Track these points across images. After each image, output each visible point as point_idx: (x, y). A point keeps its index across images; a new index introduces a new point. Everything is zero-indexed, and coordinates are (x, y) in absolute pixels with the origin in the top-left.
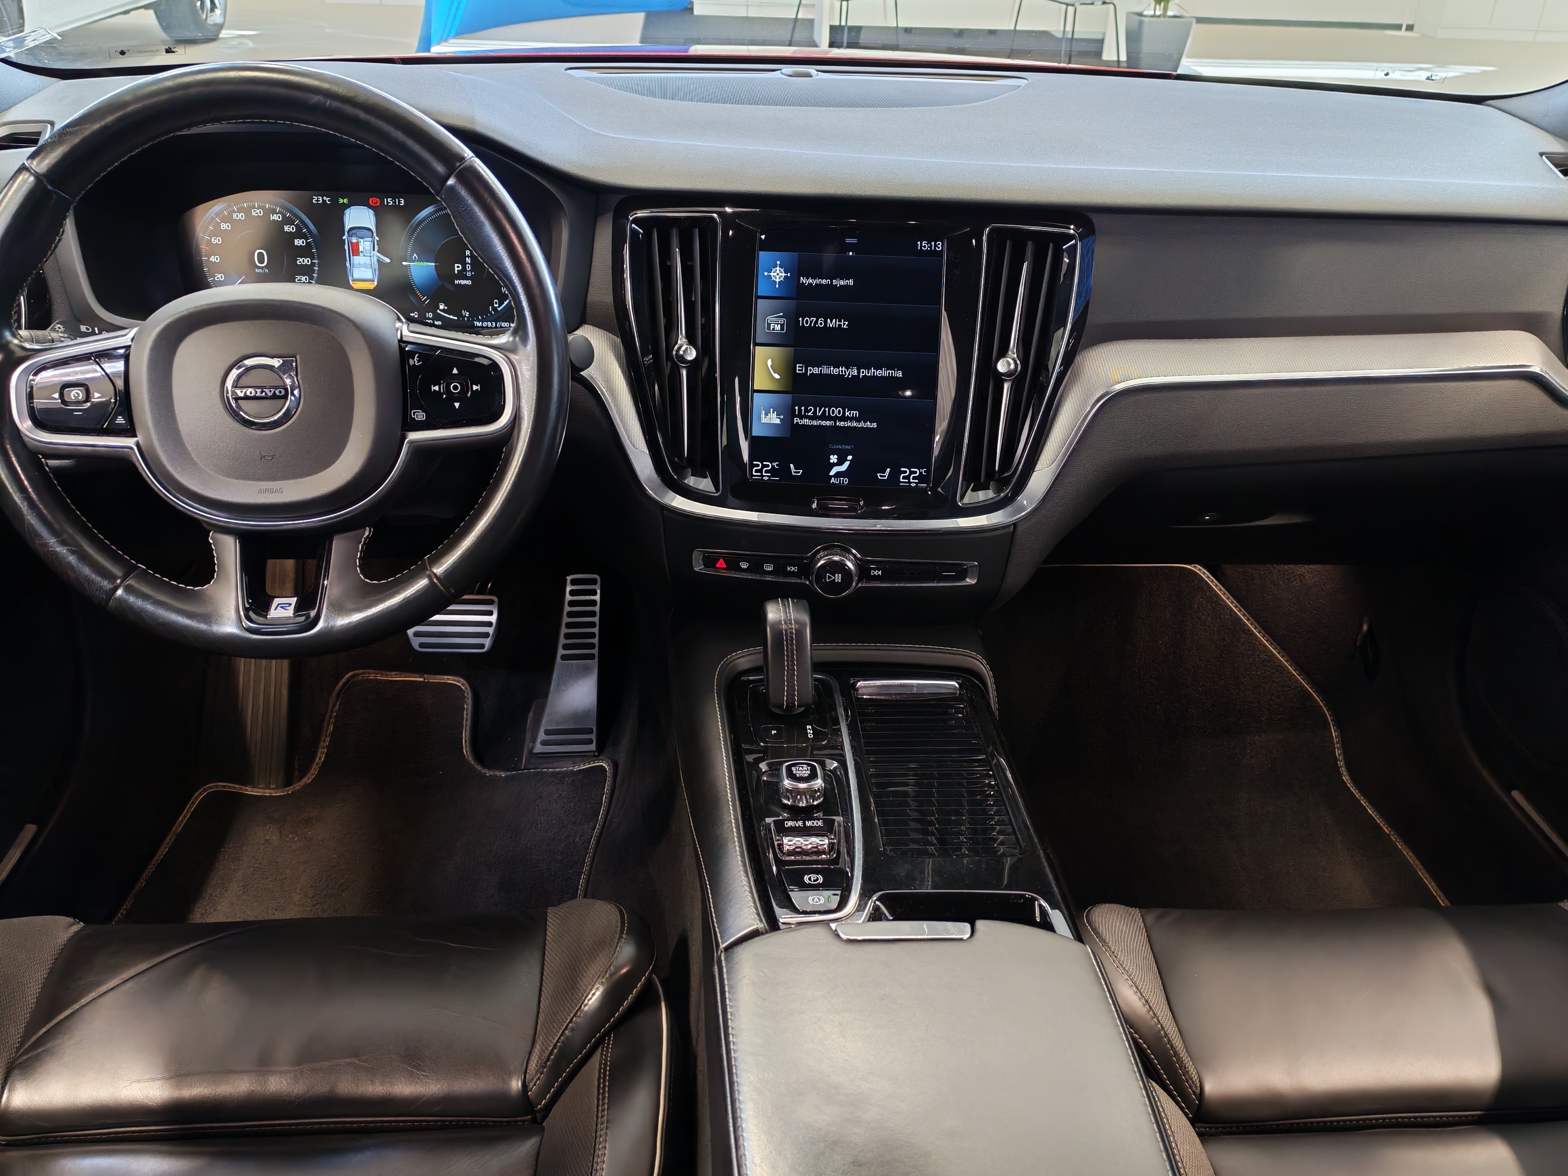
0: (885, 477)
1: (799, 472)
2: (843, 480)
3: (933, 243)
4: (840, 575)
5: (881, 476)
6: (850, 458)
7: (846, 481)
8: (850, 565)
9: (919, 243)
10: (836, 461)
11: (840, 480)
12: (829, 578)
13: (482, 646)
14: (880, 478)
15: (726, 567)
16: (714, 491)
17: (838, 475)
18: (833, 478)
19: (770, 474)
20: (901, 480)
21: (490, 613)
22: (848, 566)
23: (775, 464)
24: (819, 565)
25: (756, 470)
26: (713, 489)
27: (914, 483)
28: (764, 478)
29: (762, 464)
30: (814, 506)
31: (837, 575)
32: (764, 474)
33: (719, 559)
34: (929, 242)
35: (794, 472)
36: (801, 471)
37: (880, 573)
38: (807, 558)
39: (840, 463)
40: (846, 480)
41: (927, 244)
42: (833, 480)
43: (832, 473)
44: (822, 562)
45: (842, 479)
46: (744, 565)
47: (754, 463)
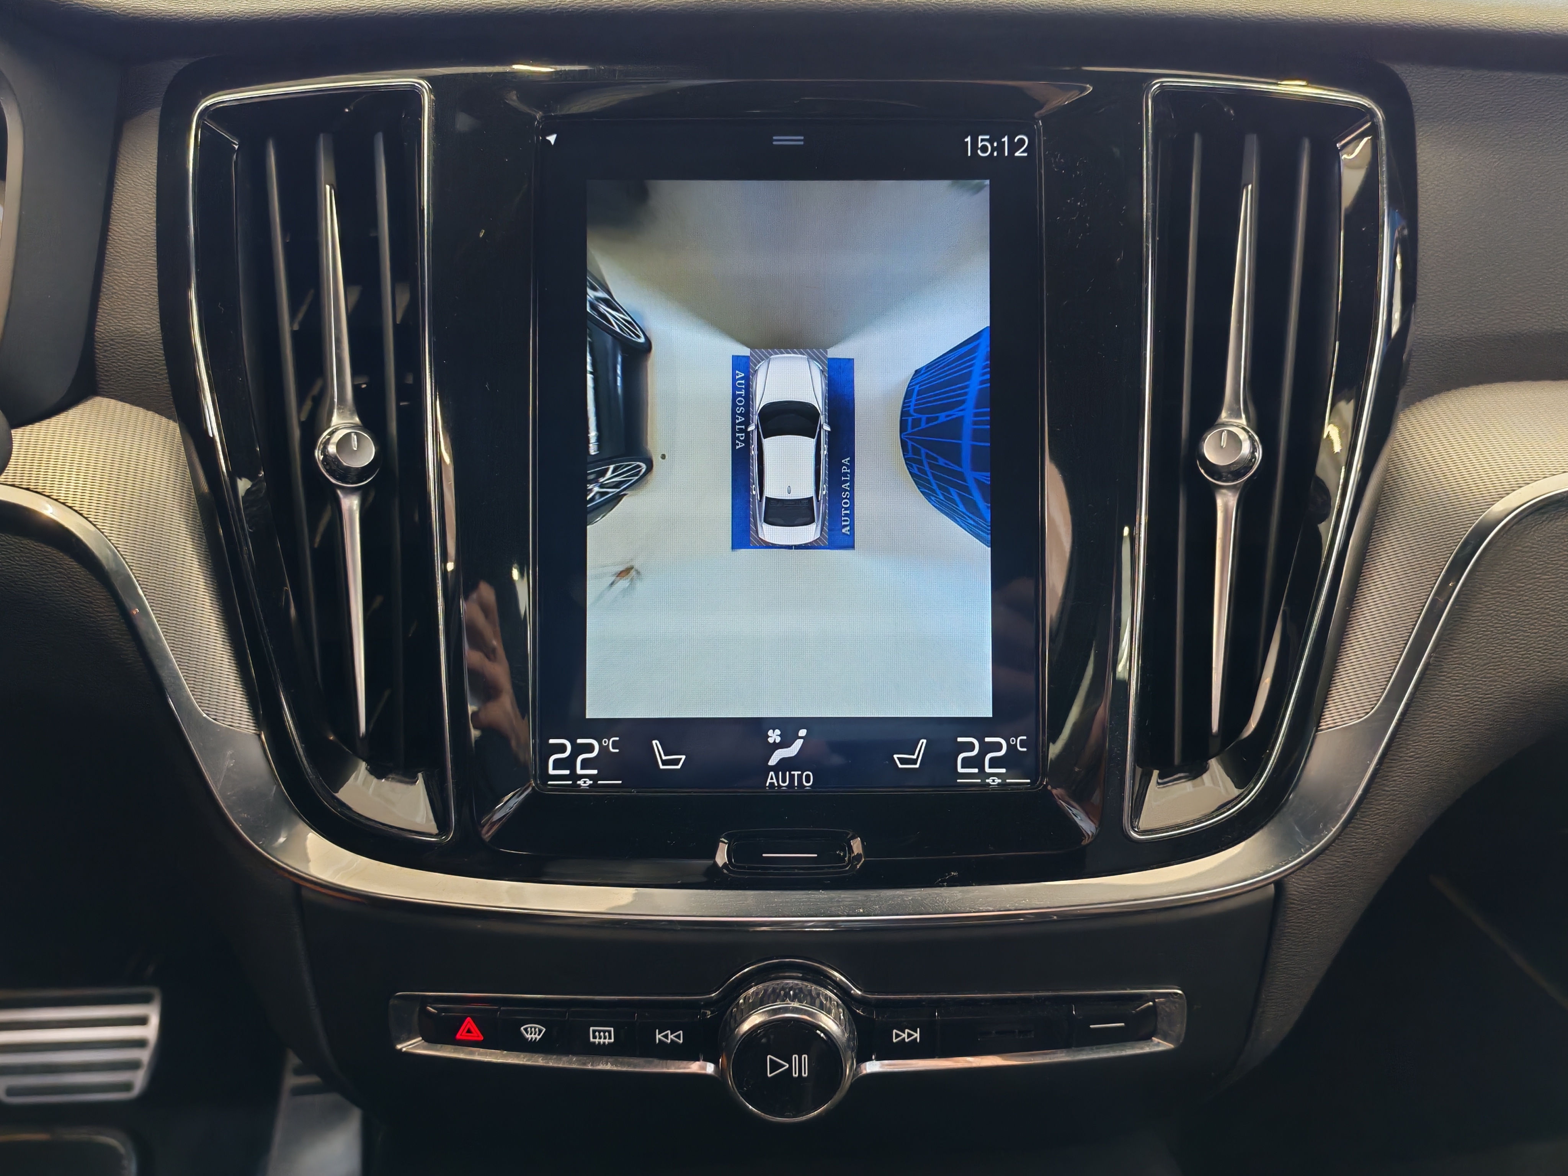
0: (914, 762)
1: (676, 762)
2: (800, 777)
3: (1005, 139)
4: (805, 1057)
5: (902, 761)
6: (803, 733)
7: (808, 781)
8: (829, 1023)
9: (969, 139)
10: (778, 740)
11: (792, 777)
12: (775, 1066)
13: (127, 1087)
14: (900, 766)
15: (482, 1038)
16: (436, 832)
17: (785, 765)
18: (772, 773)
19: (595, 772)
20: (960, 770)
21: (142, 1021)
22: (823, 1030)
23: (609, 743)
24: (746, 1026)
25: (555, 761)
26: (431, 826)
27: (995, 776)
28: (580, 782)
29: (573, 744)
30: (721, 857)
31: (795, 1057)
32: (579, 771)
33: (462, 1020)
34: (995, 137)
35: (665, 763)
36: (683, 757)
37: (917, 1035)
38: (709, 1004)
39: (785, 743)
40: (808, 777)
41: (991, 141)
42: (771, 779)
43: (773, 762)
44: (755, 1019)
45: (796, 773)
46: (533, 1033)
47: (552, 741)
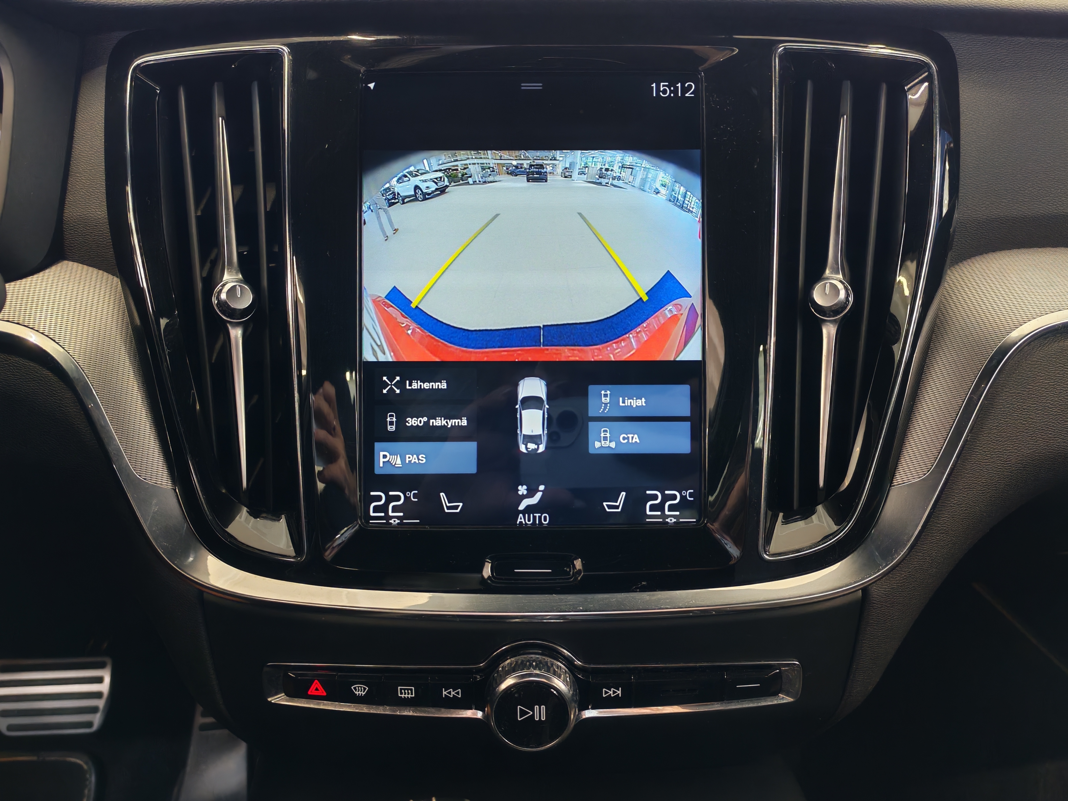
0: (617, 507)
1: (456, 507)
2: (540, 517)
3: (679, 85)
5: (609, 507)
7: (545, 520)
8: (560, 684)
9: (654, 85)
10: (525, 492)
11: (534, 518)
12: (523, 713)
13: (89, 724)
14: (608, 510)
15: (325, 694)
16: (294, 554)
17: (530, 510)
18: (521, 515)
19: (401, 514)
20: (648, 513)
21: (99, 680)
22: (556, 689)
23: (411, 494)
24: (503, 686)
25: (374, 507)
26: (291, 551)
27: (672, 517)
28: (392, 521)
29: (387, 495)
30: (487, 571)
31: (537, 707)
32: (391, 514)
33: (312, 682)
34: (672, 84)
35: (449, 508)
36: (461, 504)
37: (619, 692)
38: (479, 671)
39: (531, 493)
40: (545, 517)
41: (669, 87)
42: (520, 519)
43: (521, 507)
44: (509, 682)
45: (537, 515)
46: (360, 690)
47: (372, 493)
